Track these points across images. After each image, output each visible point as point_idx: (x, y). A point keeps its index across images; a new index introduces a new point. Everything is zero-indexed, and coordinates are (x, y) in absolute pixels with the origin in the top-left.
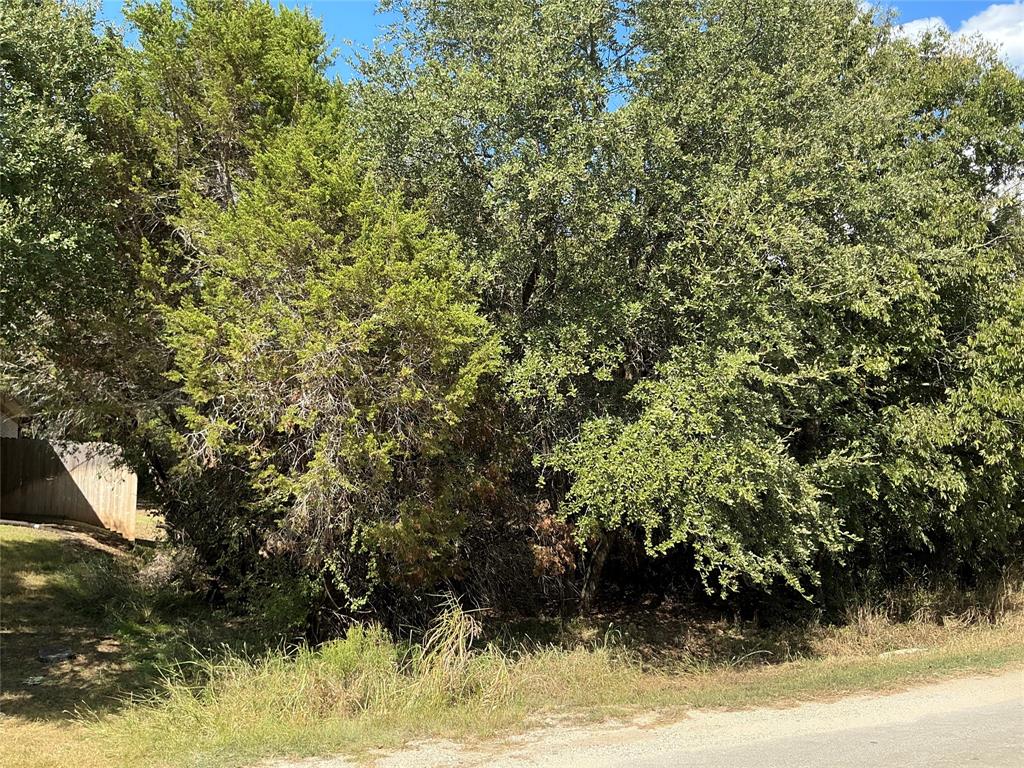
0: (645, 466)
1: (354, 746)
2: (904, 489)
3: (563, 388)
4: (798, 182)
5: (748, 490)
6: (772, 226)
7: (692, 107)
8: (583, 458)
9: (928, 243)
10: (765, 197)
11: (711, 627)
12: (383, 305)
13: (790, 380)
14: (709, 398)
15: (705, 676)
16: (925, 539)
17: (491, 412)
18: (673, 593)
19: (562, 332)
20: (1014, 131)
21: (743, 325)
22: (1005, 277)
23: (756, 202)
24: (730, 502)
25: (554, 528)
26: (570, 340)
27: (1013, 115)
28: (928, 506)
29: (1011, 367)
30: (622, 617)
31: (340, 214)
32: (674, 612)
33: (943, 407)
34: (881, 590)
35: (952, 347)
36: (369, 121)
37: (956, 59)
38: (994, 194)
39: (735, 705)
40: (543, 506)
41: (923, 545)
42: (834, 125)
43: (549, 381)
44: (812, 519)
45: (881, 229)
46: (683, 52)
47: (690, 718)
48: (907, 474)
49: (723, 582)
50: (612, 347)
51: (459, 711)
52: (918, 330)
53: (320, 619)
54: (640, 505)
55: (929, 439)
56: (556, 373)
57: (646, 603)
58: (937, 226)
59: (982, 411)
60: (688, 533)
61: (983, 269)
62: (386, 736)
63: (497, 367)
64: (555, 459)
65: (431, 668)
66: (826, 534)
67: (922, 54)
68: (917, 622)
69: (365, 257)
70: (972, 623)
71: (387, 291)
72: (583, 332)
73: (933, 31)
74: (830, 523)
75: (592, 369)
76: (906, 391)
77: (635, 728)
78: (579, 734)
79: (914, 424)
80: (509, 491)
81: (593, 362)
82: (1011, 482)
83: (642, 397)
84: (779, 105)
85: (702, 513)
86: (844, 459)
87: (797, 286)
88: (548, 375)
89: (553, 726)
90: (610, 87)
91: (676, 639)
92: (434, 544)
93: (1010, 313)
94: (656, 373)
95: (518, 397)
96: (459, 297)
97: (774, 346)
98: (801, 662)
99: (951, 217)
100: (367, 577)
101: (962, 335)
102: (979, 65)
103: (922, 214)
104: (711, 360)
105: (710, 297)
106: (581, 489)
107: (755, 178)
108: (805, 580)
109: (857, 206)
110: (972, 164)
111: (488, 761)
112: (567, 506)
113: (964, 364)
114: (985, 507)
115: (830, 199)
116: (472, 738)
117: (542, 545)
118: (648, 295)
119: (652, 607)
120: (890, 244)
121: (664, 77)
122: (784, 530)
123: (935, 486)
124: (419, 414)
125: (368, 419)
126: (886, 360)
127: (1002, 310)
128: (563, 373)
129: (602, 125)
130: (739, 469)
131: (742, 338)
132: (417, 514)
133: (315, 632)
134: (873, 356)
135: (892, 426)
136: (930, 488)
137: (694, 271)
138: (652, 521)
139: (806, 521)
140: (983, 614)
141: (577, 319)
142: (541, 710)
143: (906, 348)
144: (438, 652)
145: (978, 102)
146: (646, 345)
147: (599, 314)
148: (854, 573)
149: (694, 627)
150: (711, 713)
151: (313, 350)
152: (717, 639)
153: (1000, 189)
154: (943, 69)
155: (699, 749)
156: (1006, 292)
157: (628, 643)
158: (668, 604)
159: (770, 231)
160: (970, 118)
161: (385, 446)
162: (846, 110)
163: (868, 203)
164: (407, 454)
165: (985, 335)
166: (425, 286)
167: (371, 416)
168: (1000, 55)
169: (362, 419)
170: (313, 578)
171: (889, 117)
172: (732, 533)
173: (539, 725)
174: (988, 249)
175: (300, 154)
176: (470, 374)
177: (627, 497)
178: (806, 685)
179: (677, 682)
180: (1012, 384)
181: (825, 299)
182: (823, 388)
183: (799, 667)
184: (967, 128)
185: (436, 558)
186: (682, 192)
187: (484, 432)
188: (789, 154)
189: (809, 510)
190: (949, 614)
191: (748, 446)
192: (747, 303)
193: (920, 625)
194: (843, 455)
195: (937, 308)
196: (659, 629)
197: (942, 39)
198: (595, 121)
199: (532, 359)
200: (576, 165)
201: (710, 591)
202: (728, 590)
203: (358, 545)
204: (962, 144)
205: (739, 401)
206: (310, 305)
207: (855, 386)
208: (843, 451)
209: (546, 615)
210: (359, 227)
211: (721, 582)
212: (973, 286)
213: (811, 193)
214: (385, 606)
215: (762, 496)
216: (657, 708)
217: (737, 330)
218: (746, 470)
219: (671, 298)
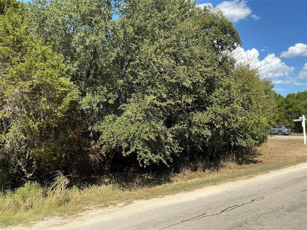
0: (123, 129)
1: (25, 221)
2: (195, 135)
3: (98, 105)
4: (168, 46)
5: (152, 136)
6: (160, 59)
7: (138, 21)
8: (105, 127)
9: (203, 67)
10: (159, 50)
11: (143, 175)
12: (35, 77)
13: (164, 104)
14: (142, 109)
15: (140, 190)
16: (200, 148)
17: (75, 113)
18: (133, 167)
19: (98, 88)
20: (227, 36)
21: (152, 88)
22: (222, 77)
23: (156, 51)
24: (147, 139)
25: (96, 149)
26: (101, 91)
27: (227, 32)
28: (201, 139)
29: (223, 101)
30: (118, 174)
31: (20, 46)
32: (133, 172)
33: (206, 112)
34: (189, 163)
35: (208, 96)
36: (33, 16)
37: (213, 15)
38: (221, 54)
39: (147, 198)
40: (92, 142)
41: (200, 150)
42: (178, 30)
43: (94, 103)
44: (170, 143)
45: (190, 62)
46: (135, 4)
47: (134, 203)
48: (196, 130)
49: (145, 163)
50: (114, 94)
51: (62, 207)
52: (200, 91)
53: (17, 181)
54: (121, 141)
55: (202, 121)
56: (96, 101)
57: (125, 170)
58: (206, 62)
59: (215, 113)
60: (135, 149)
61: (217, 75)
62: (37, 217)
63: (77, 99)
64: (96, 128)
65: (53, 195)
66: (174, 148)
67: (204, 12)
68: (198, 172)
69: (29, 60)
70: (212, 171)
71: (36, 72)
72: (105, 88)
73: (207, 6)
74: (175, 145)
75: (108, 100)
76: (196, 108)
77: (118, 207)
78: (100, 211)
79: (198, 117)
80: (81, 138)
81: (108, 98)
82: (222, 133)
83: (123, 109)
84: (163, 23)
85: (140, 143)
86: (179, 127)
87: (167, 77)
88: (94, 101)
89: (92, 209)
90: (113, 12)
91: (133, 180)
92: (55, 155)
93: (223, 87)
94: (127, 101)
95: (84, 108)
96: (63, 75)
97: (160, 94)
98: (167, 184)
99: (209, 59)
100: (33, 167)
101: (211, 92)
102: (219, 17)
103: (202, 58)
104: (143, 97)
105: (143, 79)
106: (104, 137)
107: (156, 44)
108: (168, 161)
109: (184, 55)
110: (216, 45)
111: (70, 222)
112: (99, 142)
113: (211, 100)
114: (216, 139)
115: (177, 52)
116: (66, 215)
117: (92, 154)
118: (125, 78)
119: (127, 171)
120: (193, 66)
121: (130, 11)
122: (163, 147)
123: (203, 134)
124: (49, 113)
125: (30, 115)
126: (191, 99)
127: (221, 86)
128: (98, 101)
129: (110, 24)
130: (150, 130)
131: (152, 92)
132: (49, 146)
133: (15, 185)
134: (188, 98)
135: (192, 117)
136: (202, 134)
137: (138, 71)
138: (125, 145)
139: (169, 144)
140: (215, 168)
141: (103, 84)
142: (89, 205)
143: (196, 96)
144: (56, 189)
145: (218, 27)
146: (126, 93)
147: (110, 83)
148: (182, 158)
149: (138, 176)
150: (140, 201)
151: (9, 91)
152: (145, 179)
153: (223, 52)
154: (209, 17)
155: (136, 212)
156: (223, 81)
157: (118, 182)
158: (132, 170)
159: (159, 61)
160: (216, 32)
161: (36, 124)
162: (181, 26)
163: (187, 54)
164: (45, 126)
165: (217, 93)
166: (50, 71)
167: (31, 114)
168: (224, 14)
169: (28, 114)
170: (14, 168)
171: (193, 29)
172: (148, 148)
173: (88, 209)
174: (219, 69)
175: (5, 24)
176: (67, 100)
177: (117, 139)
178: (167, 191)
179: (132, 193)
180: (223, 106)
181: (175, 81)
182: (174, 106)
183: (166, 186)
184: (214, 34)
185: (56, 160)
186: (135, 47)
187: (73, 119)
188: (166, 38)
189: (169, 141)
190: (207, 169)
191: (153, 123)
192: (153, 81)
193: (199, 172)
194: (179, 125)
195: (205, 85)
196: (128, 177)
197: (209, 8)
198: (108, 22)
199: (89, 96)
200: (102, 35)
201: (141, 165)
202: (146, 165)
203: (29, 157)
204: (213, 39)
205: (151, 110)
206: (9, 76)
207: (183, 106)
208: (179, 124)
209: (94, 175)
210: (27, 50)
211: (144, 163)
212: (214, 79)
213: (171, 50)
214: (40, 176)
215: (156, 138)
216: (125, 201)
217: (150, 89)
218: (152, 130)
219: (132, 79)
